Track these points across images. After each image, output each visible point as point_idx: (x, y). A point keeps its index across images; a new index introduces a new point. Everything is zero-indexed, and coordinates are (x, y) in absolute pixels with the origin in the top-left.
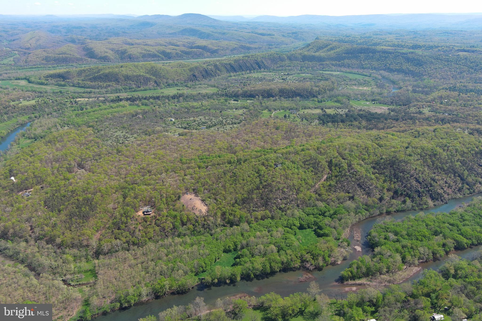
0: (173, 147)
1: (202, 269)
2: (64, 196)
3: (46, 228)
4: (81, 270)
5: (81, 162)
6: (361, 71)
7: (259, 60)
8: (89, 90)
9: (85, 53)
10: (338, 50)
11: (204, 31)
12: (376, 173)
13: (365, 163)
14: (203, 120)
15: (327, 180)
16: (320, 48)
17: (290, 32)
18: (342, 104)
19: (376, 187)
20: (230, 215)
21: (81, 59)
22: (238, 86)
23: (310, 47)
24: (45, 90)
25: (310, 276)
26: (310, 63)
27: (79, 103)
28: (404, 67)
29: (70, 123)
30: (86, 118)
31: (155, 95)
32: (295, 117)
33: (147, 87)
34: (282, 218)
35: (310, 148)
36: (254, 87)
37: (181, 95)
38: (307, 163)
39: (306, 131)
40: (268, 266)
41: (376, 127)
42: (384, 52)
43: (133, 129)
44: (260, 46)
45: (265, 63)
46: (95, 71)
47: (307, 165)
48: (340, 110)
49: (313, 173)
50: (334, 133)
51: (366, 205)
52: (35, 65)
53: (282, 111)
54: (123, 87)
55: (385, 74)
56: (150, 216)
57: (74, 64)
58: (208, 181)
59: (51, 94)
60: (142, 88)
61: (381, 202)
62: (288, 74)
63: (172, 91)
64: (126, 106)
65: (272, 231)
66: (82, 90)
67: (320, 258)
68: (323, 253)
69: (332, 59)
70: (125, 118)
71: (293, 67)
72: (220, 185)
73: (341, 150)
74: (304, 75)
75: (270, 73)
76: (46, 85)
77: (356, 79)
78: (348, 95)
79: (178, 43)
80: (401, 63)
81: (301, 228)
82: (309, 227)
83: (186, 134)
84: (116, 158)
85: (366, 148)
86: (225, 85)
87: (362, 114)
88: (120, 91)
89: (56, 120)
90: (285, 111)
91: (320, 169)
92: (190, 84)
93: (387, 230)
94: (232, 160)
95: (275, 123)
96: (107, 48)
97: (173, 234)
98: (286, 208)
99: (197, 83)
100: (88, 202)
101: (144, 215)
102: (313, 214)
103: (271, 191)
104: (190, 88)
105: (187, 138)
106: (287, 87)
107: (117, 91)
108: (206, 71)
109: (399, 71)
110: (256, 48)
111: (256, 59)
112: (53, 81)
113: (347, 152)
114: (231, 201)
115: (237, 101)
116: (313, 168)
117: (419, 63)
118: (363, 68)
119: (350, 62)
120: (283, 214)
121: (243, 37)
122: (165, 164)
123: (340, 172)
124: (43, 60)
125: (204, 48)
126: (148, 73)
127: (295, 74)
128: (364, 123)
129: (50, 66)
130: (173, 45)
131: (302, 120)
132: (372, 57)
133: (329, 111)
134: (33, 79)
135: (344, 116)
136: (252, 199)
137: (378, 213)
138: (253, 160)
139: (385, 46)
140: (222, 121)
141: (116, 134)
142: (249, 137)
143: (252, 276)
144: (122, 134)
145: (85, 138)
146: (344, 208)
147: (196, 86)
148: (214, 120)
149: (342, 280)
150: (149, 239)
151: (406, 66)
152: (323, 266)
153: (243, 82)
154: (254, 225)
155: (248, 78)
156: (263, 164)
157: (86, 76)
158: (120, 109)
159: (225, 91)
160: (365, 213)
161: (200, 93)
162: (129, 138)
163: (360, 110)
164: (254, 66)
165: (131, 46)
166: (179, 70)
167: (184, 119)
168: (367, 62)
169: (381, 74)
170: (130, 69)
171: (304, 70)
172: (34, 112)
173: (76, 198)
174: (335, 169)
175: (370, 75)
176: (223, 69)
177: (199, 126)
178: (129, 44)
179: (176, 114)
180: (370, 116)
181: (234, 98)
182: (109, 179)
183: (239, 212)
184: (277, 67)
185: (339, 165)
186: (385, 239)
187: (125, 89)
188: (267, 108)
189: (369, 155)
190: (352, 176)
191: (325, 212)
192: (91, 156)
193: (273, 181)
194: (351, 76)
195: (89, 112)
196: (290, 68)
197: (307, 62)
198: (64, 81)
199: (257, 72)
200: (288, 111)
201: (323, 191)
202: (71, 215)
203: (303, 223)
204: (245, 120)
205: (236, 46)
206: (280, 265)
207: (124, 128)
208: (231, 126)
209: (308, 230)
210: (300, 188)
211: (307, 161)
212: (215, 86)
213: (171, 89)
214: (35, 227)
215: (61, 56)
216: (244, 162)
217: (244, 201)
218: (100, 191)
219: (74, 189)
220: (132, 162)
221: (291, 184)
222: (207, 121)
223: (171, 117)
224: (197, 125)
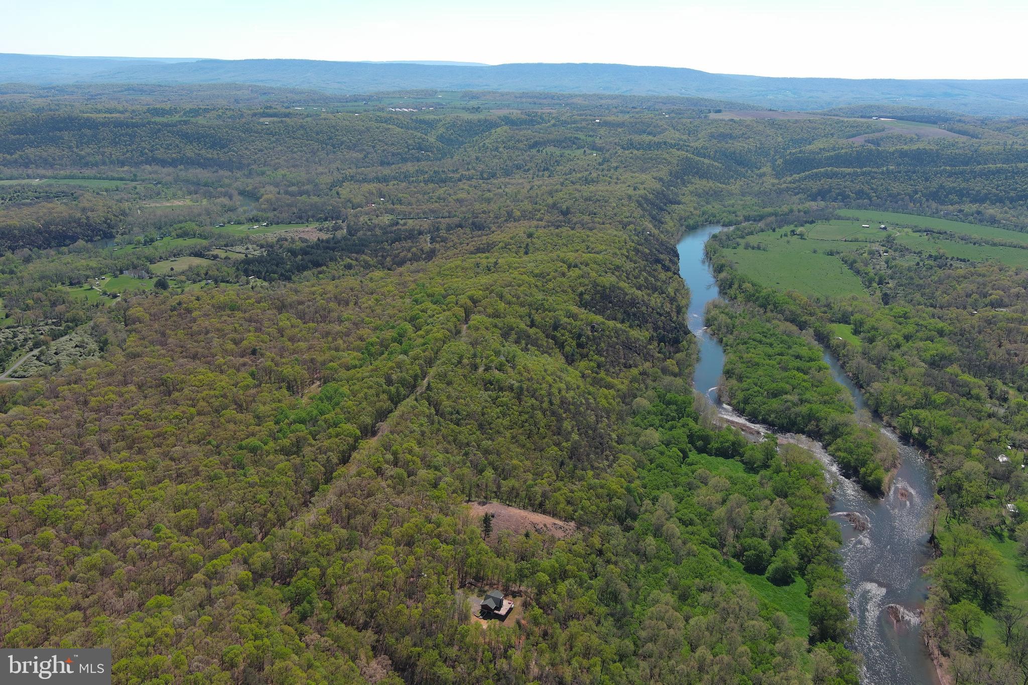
6: (93, 171)
28: (189, 154)
48: (240, 250)
53: (107, 278)
80: (177, 146)
109: (185, 162)
118: (91, 164)
119: (44, 153)
132: (94, 136)
149: (877, 490)
151: (190, 151)
168: (88, 150)
200: (119, 275)
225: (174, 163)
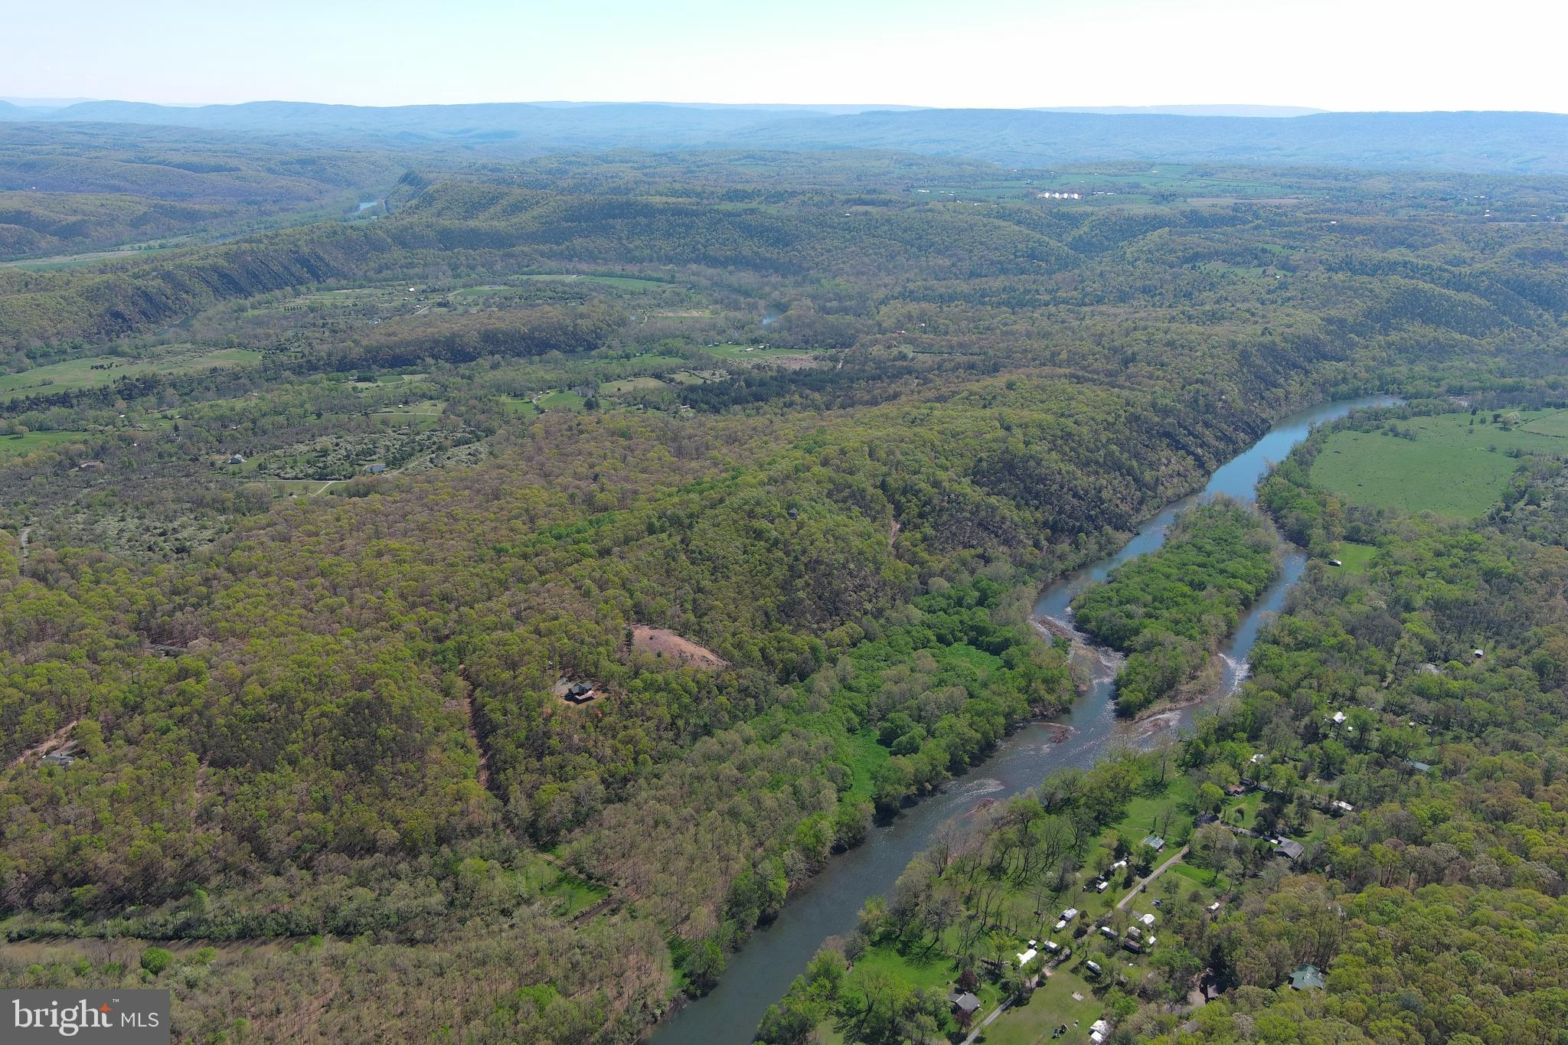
6: (635, 268)
7: (305, 250)
10: (537, 211)
12: (991, 493)
13: (958, 476)
16: (473, 207)
17: (287, 158)
18: (688, 357)
19: (1015, 524)
20: (779, 651)
23: (439, 205)
25: (1063, 726)
26: (472, 252)
28: (746, 252)
38: (837, 497)
42: (678, 212)
45: (327, 258)
47: (841, 501)
48: (706, 374)
53: (552, 393)
55: (710, 271)
62: (431, 291)
63: (85, 375)
65: (903, 662)
69: (532, 238)
71: (427, 266)
74: (487, 288)
75: (366, 291)
77: (643, 290)
78: (676, 332)
80: (735, 241)
81: (945, 642)
82: (957, 638)
86: (268, 336)
87: (779, 376)
90: (561, 392)
91: (872, 505)
93: (1111, 601)
94: (656, 523)
99: (144, 337)
102: (943, 609)
103: (830, 574)
111: (291, 247)
115: (370, 380)
116: (860, 507)
117: (781, 238)
118: (636, 259)
119: (592, 245)
120: (884, 622)
121: (126, 179)
122: (470, 570)
123: (925, 503)
125: (19, 219)
127: (455, 288)
132: (648, 226)
133: (683, 379)
135: (739, 385)
141: (108, 527)
143: (967, 760)
144: (130, 524)
146: (994, 579)
148: (382, 443)
149: (1128, 712)
151: (748, 247)
155: (312, 310)
156: (751, 515)
161: (215, 370)
167: (277, 452)
168: (638, 243)
169: (697, 274)
171: (469, 275)
175: (673, 277)
179: (231, 441)
181: (354, 371)
184: (376, 271)
185: (911, 488)
186: (1130, 617)
189: (947, 458)
191: (962, 598)
194: (620, 283)
197: (461, 250)
199: (321, 290)
203: (940, 632)
208: (464, 450)
209: (959, 644)
211: (834, 492)
212: (231, 345)
213: (62, 366)
217: (787, 611)
219: (275, 689)
221: (855, 551)
222: (365, 447)
223: (219, 452)
224: (347, 465)
225: (724, 263)
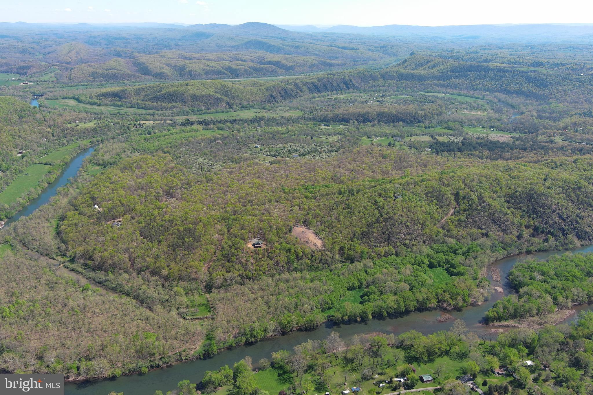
0: (269, 176)
1: (328, 306)
2: (162, 226)
3: (148, 259)
4: (195, 303)
5: (170, 190)
6: (471, 93)
7: (347, 78)
8: (151, 112)
9: (137, 68)
10: (442, 67)
11: (273, 44)
12: (511, 207)
13: (498, 196)
14: (294, 147)
15: (454, 214)
16: (419, 65)
17: (377, 45)
18: (454, 131)
19: (513, 224)
20: (348, 250)
21: (134, 76)
22: (326, 108)
23: (407, 64)
24: (100, 112)
25: (449, 316)
26: (408, 82)
27: (145, 126)
28: (525, 89)
29: (140, 148)
30: (157, 144)
31: (231, 118)
32: (401, 145)
33: (219, 109)
34: (408, 255)
35: (431, 178)
36: (346, 110)
37: (261, 119)
38: (429, 195)
39: (419, 161)
40: (402, 304)
41: (501, 157)
42: (500, 70)
43: (216, 156)
44: (344, 62)
45: (354, 82)
46: (156, 89)
47: (430, 197)
48: (453, 138)
49: (438, 207)
50: (454, 163)
51: (502, 243)
52: (80, 82)
53: (384, 138)
54: (191, 108)
55: (502, 96)
56: (261, 249)
57: (126, 81)
58: (319, 212)
59: (109, 116)
60: (212, 110)
61: (519, 240)
62: (383, 96)
63: (249, 114)
64: (200, 131)
65: (400, 268)
66: (143, 112)
67: (460, 298)
68: (462, 292)
69: (435, 78)
70: (202, 144)
71: (389, 87)
72: (333, 217)
73: (467, 181)
74: (403, 96)
75: (361, 94)
76: (100, 105)
77: (466, 102)
78: (461, 120)
79: (245, 58)
80: (521, 84)
81: (431, 266)
82: (440, 266)
83: (279, 162)
84: (208, 186)
85: (496, 179)
86: (311, 107)
87: (482, 143)
88: (187, 113)
89: (124, 144)
90: (388, 138)
91: (445, 201)
92: (268, 106)
93: (530, 269)
94: (343, 190)
95: (380, 151)
96: (162, 63)
97: (289, 270)
98: (411, 245)
99: (276, 104)
100: (189, 232)
101: (255, 247)
102: (443, 252)
103: (393, 225)
104: (269, 110)
105: (282, 166)
106: (386, 110)
107: (184, 113)
108: (286, 91)
109: (519, 93)
110: (338, 65)
111: (343, 77)
112: (107, 101)
113: (475, 183)
114: (348, 235)
115: (328, 126)
116: (438, 201)
117: (543, 83)
118: (474, 89)
119: (458, 82)
120: (409, 250)
121: (321, 52)
122: (266, 194)
123: (470, 205)
124: (89, 76)
125: (277, 64)
126: (218, 93)
127: (391, 95)
128: (486, 153)
129: (99, 83)
130: (238, 60)
131: (411, 149)
132: (485, 76)
133: (441, 139)
134: (83, 98)
135: (460, 144)
136: (373, 233)
137: (517, 252)
138: (367, 190)
139: (498, 62)
140: (316, 149)
141: (199, 161)
142: (354, 166)
143: (385, 314)
144: (205, 161)
145: (165, 164)
146: (479, 246)
147: (276, 109)
148: (306, 147)
149: (486, 321)
150: (264, 273)
151: (526, 87)
152: (462, 307)
153: (332, 104)
154: (378, 261)
155: (335, 99)
156: (380, 195)
157: (146, 95)
158: (193, 133)
159: (312, 114)
160: (502, 251)
161: (283, 117)
162: (214, 165)
163: (478, 138)
164: (341, 85)
165: (190, 61)
166: (254, 89)
167: (271, 146)
168: (478, 82)
169: (496, 97)
170: (197, 88)
171: (402, 91)
172: (95, 136)
173: (176, 228)
174: (464, 203)
175: (483, 97)
176: (304, 88)
177: (290, 153)
178: (186, 58)
179: (260, 140)
180: (491, 145)
181: (325, 122)
182: (207, 209)
183: (360, 247)
184: (369, 87)
185: (468, 197)
186: (531, 279)
187: (193, 111)
188: (365, 134)
189: (501, 188)
190: (484, 210)
191: (456, 250)
192: (180, 184)
193: (395, 214)
194: (459, 98)
195: (159, 137)
196: (384, 88)
197: (405, 81)
198: (120, 100)
199: (345, 93)
200: (390, 138)
201: (452, 227)
202: (174, 247)
203: (433, 261)
204: (343, 147)
205: (315, 62)
206: (415, 303)
207: (205, 154)
208: (328, 154)
209: (439, 268)
210: (425, 222)
211: (430, 193)
212: (298, 109)
213: (247, 111)
214: (135, 258)
215: (110, 71)
216: (357, 193)
217: (364, 236)
218: (201, 221)
219: (172, 218)
220: (227, 191)
221: (415, 218)
222: (299, 148)
223: (256, 143)
224: (287, 153)
